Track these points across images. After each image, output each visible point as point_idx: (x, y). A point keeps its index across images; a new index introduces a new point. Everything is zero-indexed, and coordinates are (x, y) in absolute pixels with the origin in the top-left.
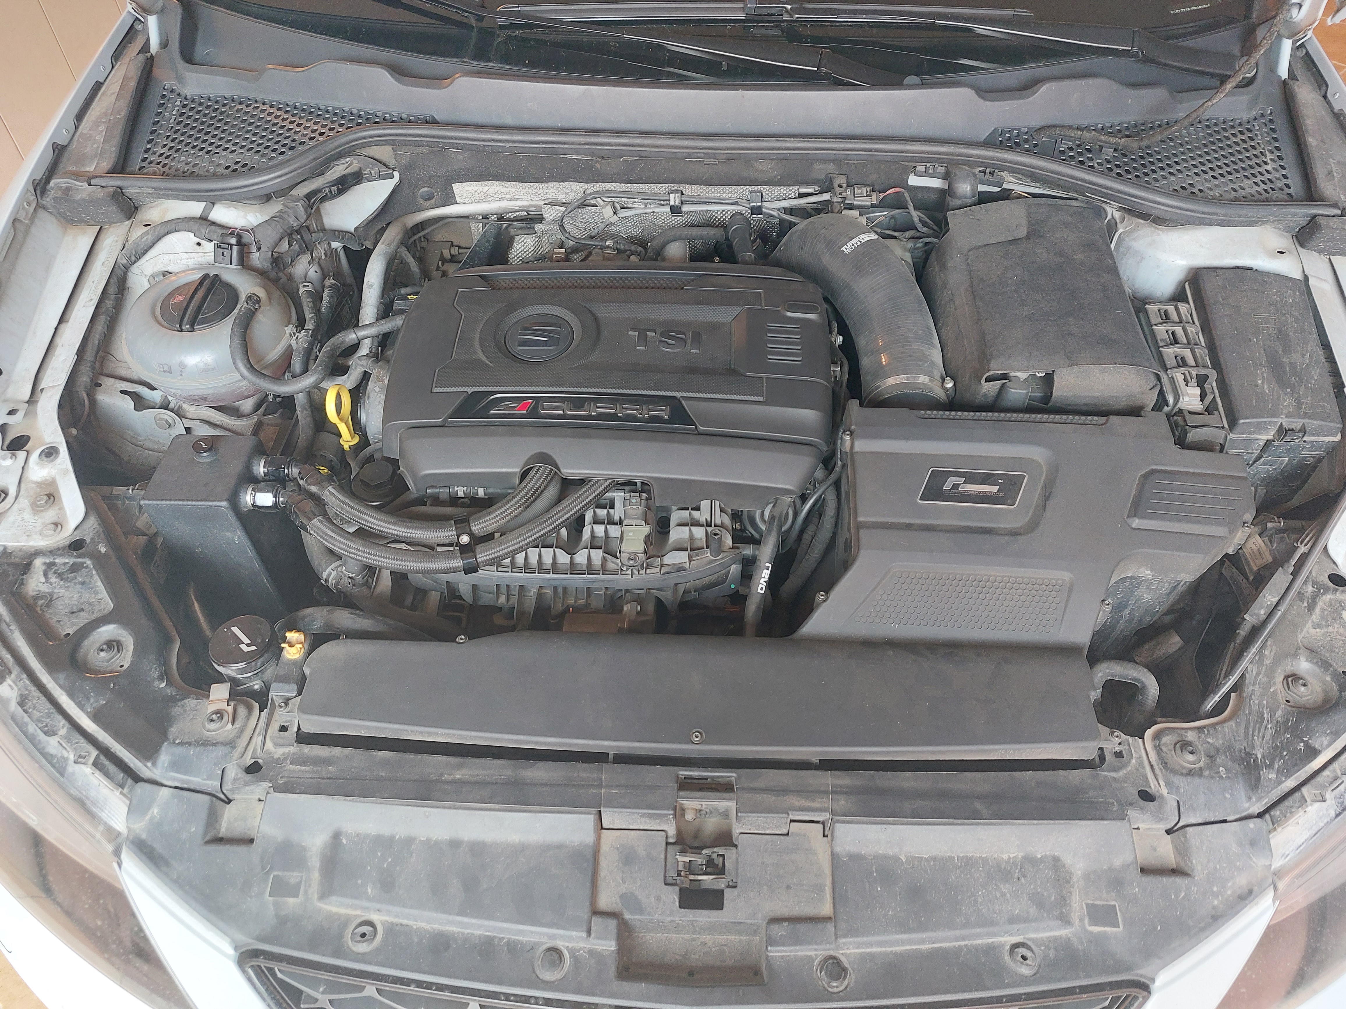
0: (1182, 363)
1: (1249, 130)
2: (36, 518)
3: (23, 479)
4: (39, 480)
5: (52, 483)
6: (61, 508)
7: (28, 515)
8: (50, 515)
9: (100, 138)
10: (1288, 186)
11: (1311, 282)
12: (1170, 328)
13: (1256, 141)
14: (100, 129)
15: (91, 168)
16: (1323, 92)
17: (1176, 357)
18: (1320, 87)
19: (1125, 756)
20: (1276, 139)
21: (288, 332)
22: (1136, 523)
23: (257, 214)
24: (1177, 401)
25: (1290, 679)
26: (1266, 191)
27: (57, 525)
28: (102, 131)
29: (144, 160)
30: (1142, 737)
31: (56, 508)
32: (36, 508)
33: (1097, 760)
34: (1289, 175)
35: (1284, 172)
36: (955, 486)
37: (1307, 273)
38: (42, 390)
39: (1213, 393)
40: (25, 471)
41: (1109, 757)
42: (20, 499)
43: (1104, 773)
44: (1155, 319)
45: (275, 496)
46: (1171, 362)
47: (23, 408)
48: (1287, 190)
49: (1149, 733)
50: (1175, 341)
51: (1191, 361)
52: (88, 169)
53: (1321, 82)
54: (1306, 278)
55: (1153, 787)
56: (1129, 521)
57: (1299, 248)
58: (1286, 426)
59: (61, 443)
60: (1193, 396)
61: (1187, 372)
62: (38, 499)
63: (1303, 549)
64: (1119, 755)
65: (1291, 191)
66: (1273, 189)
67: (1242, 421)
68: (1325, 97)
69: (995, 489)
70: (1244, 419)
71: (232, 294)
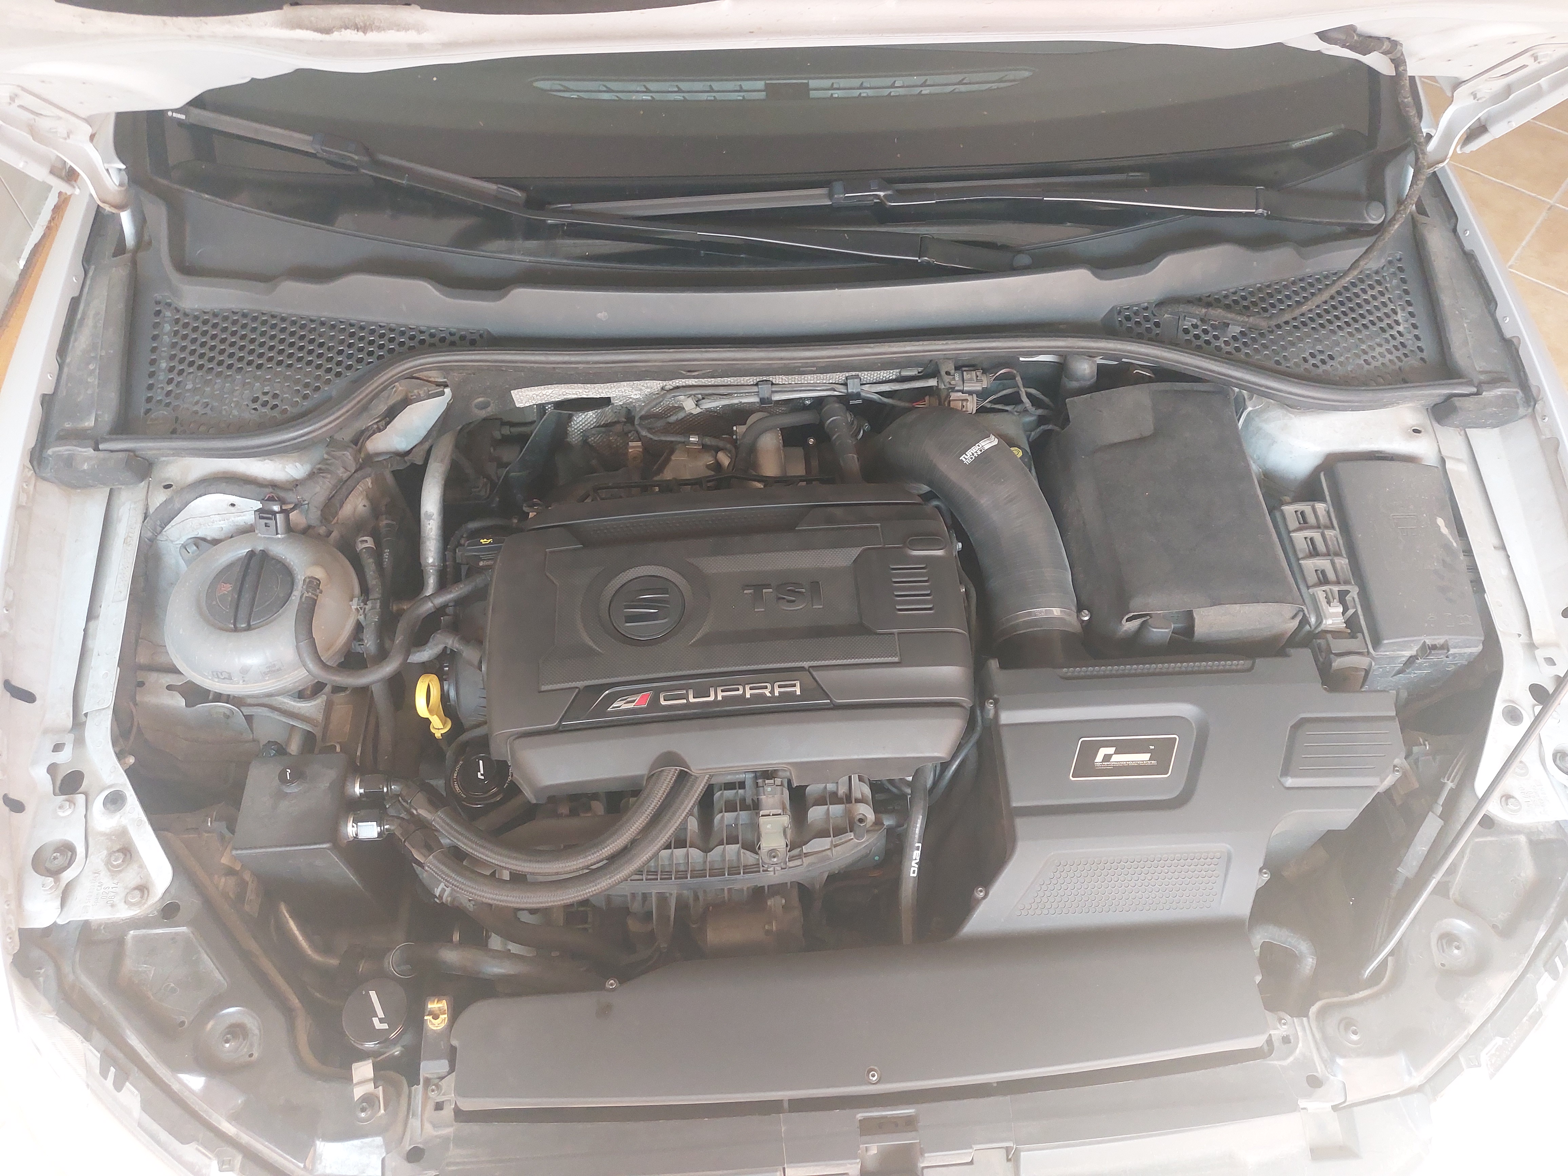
0: (1323, 580)
1: (1379, 283)
2: (116, 881)
3: (89, 830)
4: (108, 831)
5: (123, 833)
6: (142, 866)
7: (106, 880)
8: (131, 877)
9: (93, 380)
10: (1420, 349)
11: (1449, 465)
12: (1308, 533)
13: (1387, 296)
14: (91, 367)
15: (90, 423)
16: (1452, 227)
17: (1316, 571)
18: (1449, 218)
19: (1292, 1041)
20: (1406, 292)
21: (354, 607)
22: (1290, 782)
23: (297, 464)
24: (1319, 621)
25: (1444, 941)
26: (1398, 358)
27: (143, 889)
28: (93, 371)
29: (149, 400)
30: (1307, 1016)
31: (135, 866)
32: (114, 871)
33: (1266, 1048)
34: (1421, 336)
35: (1416, 332)
36: (1107, 758)
37: (1444, 453)
38: (86, 715)
39: (1355, 607)
40: (89, 821)
41: (1277, 1043)
42: (91, 858)
43: (1274, 1062)
44: (1293, 523)
45: (379, 825)
46: (1312, 578)
47: (69, 740)
48: (1420, 355)
49: (1314, 1009)
50: (1314, 553)
51: (1331, 576)
52: (86, 424)
53: (1451, 215)
54: (1443, 461)
55: (1319, 1070)
56: (1283, 780)
57: (1436, 425)
58: (1428, 642)
59: (125, 785)
60: (1335, 615)
61: (1328, 591)
62: (113, 858)
63: (1450, 785)
64: (1286, 1040)
65: (1424, 355)
66: (1406, 355)
67: (1386, 642)
68: (1454, 230)
69: (1146, 757)
70: (1387, 639)
71: (286, 572)
